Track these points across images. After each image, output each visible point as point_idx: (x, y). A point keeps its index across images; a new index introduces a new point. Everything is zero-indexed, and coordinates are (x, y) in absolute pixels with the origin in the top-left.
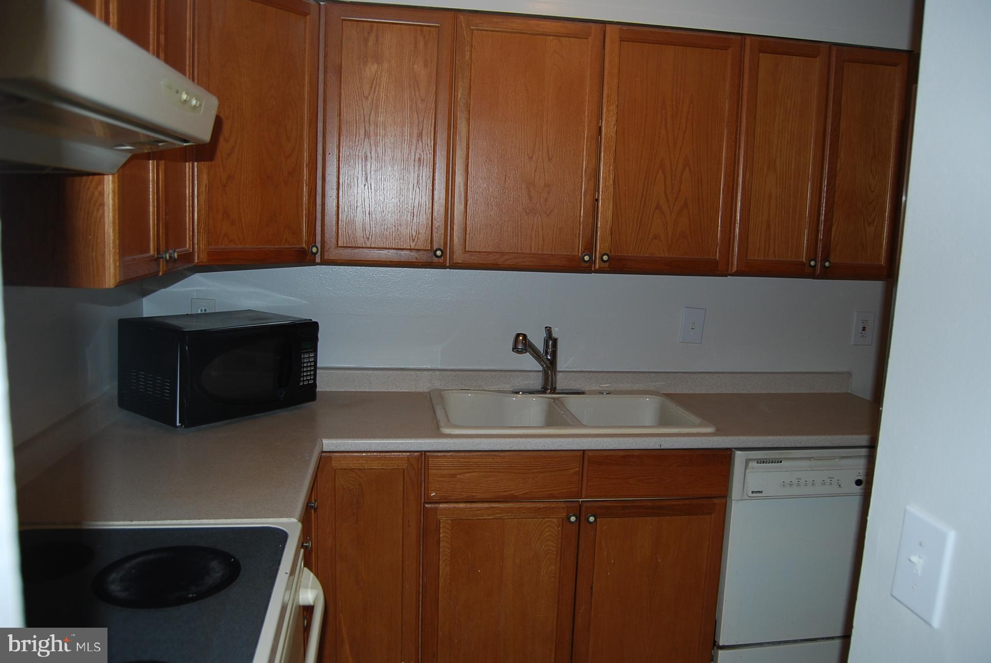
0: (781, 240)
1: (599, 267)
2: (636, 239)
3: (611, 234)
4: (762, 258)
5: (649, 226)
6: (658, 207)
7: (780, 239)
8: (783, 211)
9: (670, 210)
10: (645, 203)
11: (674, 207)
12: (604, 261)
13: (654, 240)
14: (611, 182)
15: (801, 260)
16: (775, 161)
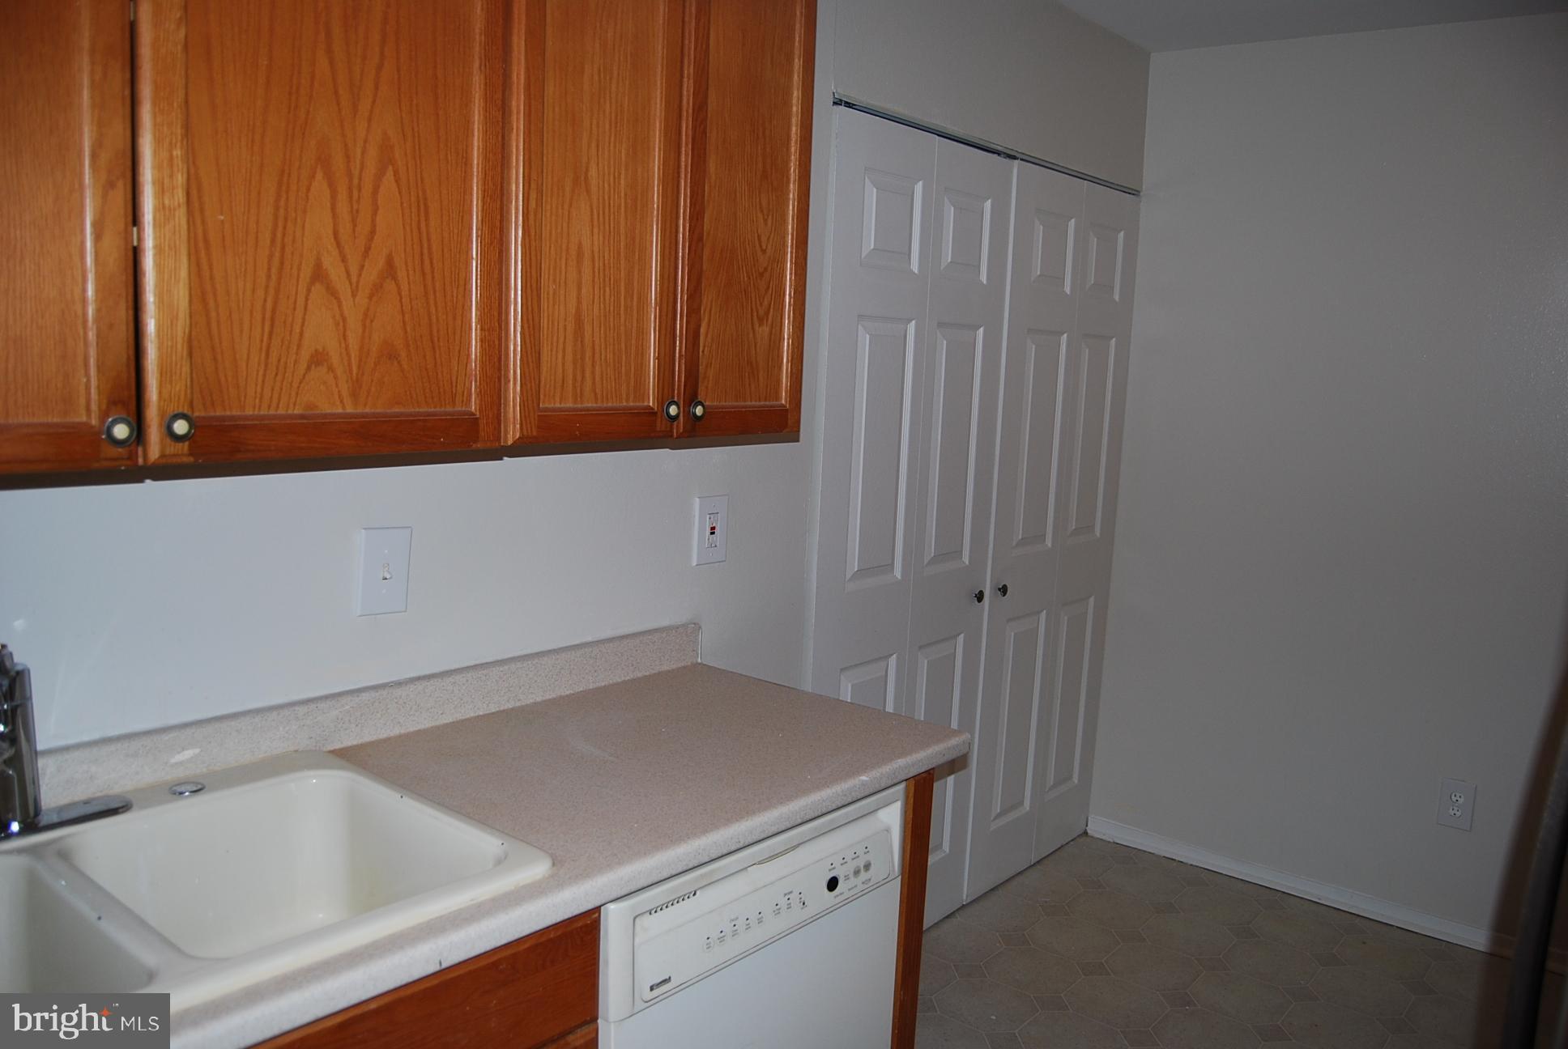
0: (606, 359)
1: (163, 456)
2: (263, 366)
3: (190, 355)
4: (570, 405)
5: (297, 329)
6: (319, 275)
7: (603, 358)
8: (607, 289)
9: (351, 284)
10: (282, 263)
11: (360, 275)
12: (178, 438)
13: (313, 366)
14: (180, 196)
15: (646, 404)
16: (587, 170)
